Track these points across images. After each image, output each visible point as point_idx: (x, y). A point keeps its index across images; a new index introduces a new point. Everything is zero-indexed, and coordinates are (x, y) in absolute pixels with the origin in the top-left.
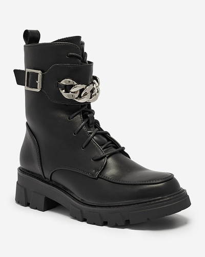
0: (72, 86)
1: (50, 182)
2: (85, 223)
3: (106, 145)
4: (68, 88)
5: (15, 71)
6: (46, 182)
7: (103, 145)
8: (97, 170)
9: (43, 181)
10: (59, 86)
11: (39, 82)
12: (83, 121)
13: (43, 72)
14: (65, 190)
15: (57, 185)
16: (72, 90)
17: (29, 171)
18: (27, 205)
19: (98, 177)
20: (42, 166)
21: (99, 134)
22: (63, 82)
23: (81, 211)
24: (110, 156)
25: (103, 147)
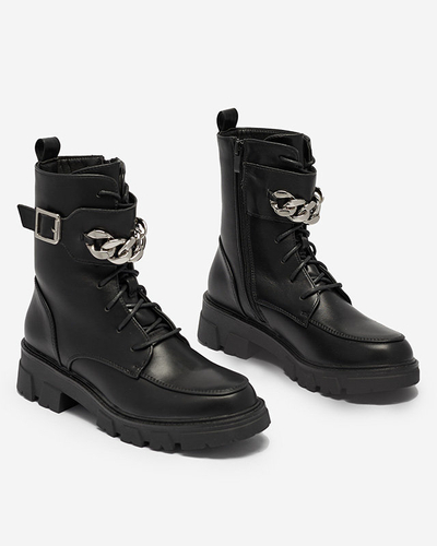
0: (105, 241)
1: (70, 373)
2: (117, 440)
3: (153, 326)
4: (98, 244)
5: (20, 207)
6: (62, 372)
7: (149, 325)
8: (137, 365)
9: (58, 369)
10: (85, 240)
11: (56, 231)
12: (121, 289)
13: (62, 216)
14: (89, 386)
15: (78, 378)
16: (106, 246)
17: (38, 352)
18: (34, 399)
19: (140, 377)
20: (57, 346)
21: (144, 308)
22: (92, 235)
23: (113, 423)
24: (158, 343)
25: (149, 329)
